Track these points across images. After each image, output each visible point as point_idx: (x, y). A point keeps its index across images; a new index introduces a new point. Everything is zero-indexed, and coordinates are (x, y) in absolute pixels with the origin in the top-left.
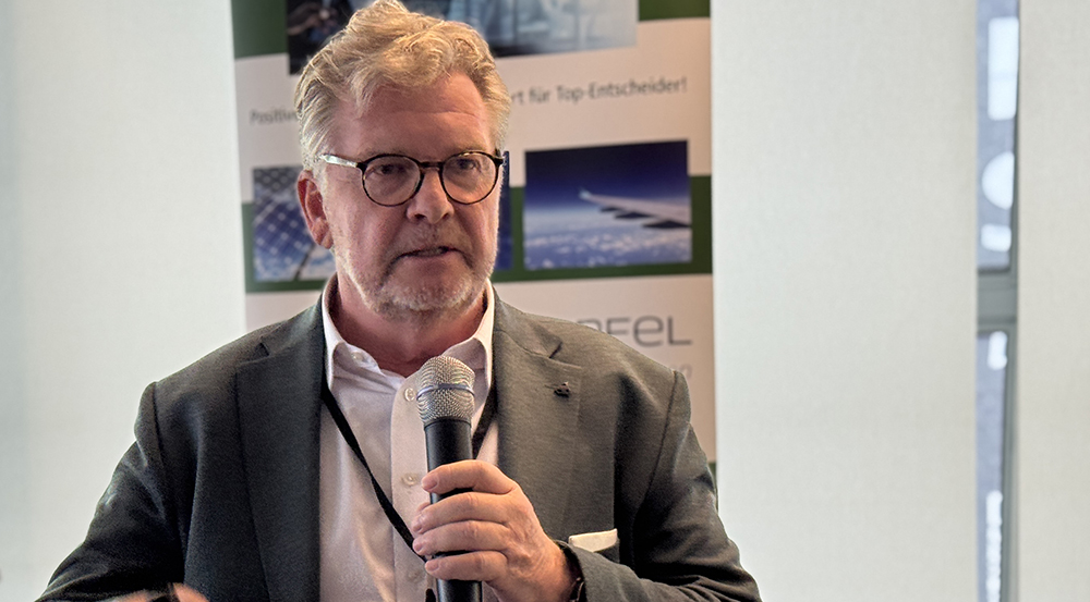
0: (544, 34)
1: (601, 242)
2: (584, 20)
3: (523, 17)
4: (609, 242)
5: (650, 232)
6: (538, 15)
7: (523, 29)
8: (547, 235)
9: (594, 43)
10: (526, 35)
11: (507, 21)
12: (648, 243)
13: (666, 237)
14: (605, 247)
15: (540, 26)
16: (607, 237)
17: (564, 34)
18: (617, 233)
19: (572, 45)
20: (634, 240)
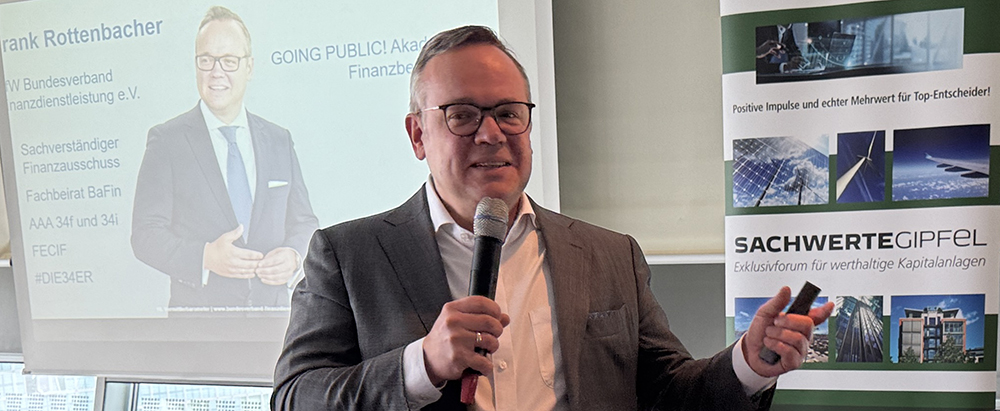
0: (910, 59)
1: (937, 184)
2: (932, 52)
3: (897, 50)
4: (941, 185)
5: (966, 179)
6: (905, 48)
7: (896, 57)
8: (906, 182)
9: (938, 66)
10: (898, 60)
11: (887, 52)
12: (964, 186)
13: (975, 182)
14: (939, 188)
15: (906, 55)
16: (940, 182)
17: (920, 60)
18: (947, 180)
19: (925, 67)
20: (956, 184)
